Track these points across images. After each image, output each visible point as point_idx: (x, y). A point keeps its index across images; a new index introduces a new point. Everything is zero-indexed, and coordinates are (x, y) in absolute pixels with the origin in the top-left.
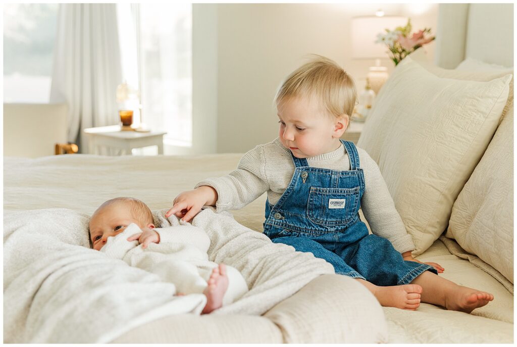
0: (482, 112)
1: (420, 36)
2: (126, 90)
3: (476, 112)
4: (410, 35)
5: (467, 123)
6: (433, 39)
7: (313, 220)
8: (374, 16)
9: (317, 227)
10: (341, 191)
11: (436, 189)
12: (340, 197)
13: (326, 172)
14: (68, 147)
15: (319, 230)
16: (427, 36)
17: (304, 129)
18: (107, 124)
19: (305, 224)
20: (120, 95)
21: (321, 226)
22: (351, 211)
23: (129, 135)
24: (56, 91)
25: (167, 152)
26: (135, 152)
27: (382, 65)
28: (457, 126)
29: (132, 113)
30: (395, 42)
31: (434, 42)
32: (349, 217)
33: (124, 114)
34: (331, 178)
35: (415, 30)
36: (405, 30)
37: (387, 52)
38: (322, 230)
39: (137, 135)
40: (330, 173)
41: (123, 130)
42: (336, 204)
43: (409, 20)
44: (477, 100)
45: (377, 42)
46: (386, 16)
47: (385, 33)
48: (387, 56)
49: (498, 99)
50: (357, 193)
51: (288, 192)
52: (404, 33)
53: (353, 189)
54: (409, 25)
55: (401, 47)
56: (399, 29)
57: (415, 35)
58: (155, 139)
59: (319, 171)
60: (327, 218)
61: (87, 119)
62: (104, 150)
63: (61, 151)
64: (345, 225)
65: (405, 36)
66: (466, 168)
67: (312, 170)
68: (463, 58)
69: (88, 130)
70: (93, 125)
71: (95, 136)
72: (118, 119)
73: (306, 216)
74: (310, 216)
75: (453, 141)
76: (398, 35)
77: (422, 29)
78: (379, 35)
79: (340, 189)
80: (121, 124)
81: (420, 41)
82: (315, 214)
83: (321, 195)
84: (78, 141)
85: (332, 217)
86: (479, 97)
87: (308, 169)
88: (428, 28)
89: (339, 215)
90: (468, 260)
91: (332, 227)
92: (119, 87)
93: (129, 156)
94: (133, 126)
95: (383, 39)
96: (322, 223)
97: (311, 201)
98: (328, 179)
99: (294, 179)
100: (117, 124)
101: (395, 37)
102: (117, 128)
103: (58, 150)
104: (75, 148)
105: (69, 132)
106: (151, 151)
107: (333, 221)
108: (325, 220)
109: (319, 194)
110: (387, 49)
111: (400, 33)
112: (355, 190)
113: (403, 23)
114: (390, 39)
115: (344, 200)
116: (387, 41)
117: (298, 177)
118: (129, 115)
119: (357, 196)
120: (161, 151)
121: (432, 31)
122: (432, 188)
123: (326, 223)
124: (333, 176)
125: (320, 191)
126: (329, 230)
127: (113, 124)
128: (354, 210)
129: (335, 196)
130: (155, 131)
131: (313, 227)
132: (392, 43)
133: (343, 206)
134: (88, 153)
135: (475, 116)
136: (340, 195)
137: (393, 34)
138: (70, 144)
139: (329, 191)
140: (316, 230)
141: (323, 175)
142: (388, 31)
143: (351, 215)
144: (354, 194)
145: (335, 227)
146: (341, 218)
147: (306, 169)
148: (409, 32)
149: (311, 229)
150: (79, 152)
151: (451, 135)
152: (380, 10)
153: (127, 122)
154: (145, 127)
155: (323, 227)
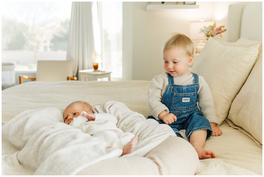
0: (245, 62)
1: (220, 29)
2: (96, 55)
3: (242, 62)
4: (215, 29)
5: (238, 67)
6: (225, 30)
7: (176, 108)
8: (200, 21)
9: (178, 111)
10: (188, 94)
11: (224, 97)
12: (187, 97)
13: (180, 86)
14: (73, 78)
15: (179, 112)
16: (223, 29)
17: (177, 62)
18: (89, 69)
19: (173, 110)
20: (93, 57)
21: (180, 111)
22: (193, 103)
23: (97, 73)
24: (69, 56)
25: (112, 80)
26: (99, 80)
27: (203, 42)
28: (233, 68)
29: (98, 64)
30: (208, 32)
31: (225, 32)
32: (192, 105)
33: (95, 64)
34: (183, 89)
35: (217, 26)
36: (213, 27)
37: (205, 37)
38: (180, 113)
39: (100, 73)
40: (182, 87)
41: (94, 71)
42: (186, 100)
43: (215, 22)
44: (243, 56)
45: (200, 32)
46: (204, 21)
47: (204, 28)
48: (205, 38)
49: (253, 55)
50: (195, 95)
51: (164, 95)
52: (212, 28)
53: (193, 93)
54: (215, 24)
55: (211, 34)
56: (210, 26)
57: (217, 29)
58: (107, 75)
59: (177, 86)
60: (182, 107)
61: (81, 67)
62: (87, 79)
63: (70, 79)
64: (190, 109)
65: (213, 29)
66: (237, 88)
67: (175, 86)
68: (239, 38)
69: (81, 71)
70: (83, 69)
71: (83, 73)
72: (92, 67)
73: (173, 107)
74: (174, 107)
75: (231, 75)
76: (210, 29)
77: (221, 26)
78: (201, 29)
79: (187, 93)
80: (94, 69)
81: (220, 31)
82: (176, 105)
83: (179, 96)
84: (77, 75)
85: (184, 106)
86: (244, 54)
87: (173, 85)
88: (223, 26)
89: (187, 105)
90: (238, 129)
91: (185, 111)
92: (93, 54)
93: (96, 81)
94: (98, 69)
95: (203, 31)
96: (180, 109)
97: (174, 99)
98: (181, 89)
99: (167, 89)
100: (92, 69)
101: (208, 30)
102: (92, 70)
103: (68, 79)
104: (75, 78)
105: (74, 72)
106: (106, 79)
107: (185, 108)
108: (181, 108)
109: (178, 96)
110: (205, 35)
111: (210, 28)
112: (194, 93)
113: (212, 24)
114: (206, 31)
115: (189, 98)
116: (204, 32)
117: (169, 88)
118: (97, 65)
119: (195, 96)
120: (109, 79)
121: (225, 27)
122: (222, 97)
123: (182, 109)
124: (184, 88)
125: (178, 95)
126: (183, 112)
127: (91, 69)
128: (194, 103)
129: (185, 97)
130: (107, 71)
131: (176, 111)
132: (207, 33)
133: (189, 101)
134: (80, 80)
135: (242, 63)
136: (187, 96)
137: (207, 28)
138: (74, 77)
139: (182, 95)
140: (177, 112)
141: (179, 88)
142: (205, 27)
143: (193, 105)
144: (193, 95)
145: (186, 110)
146: (188, 106)
147: (172, 85)
148: (215, 28)
149: (175, 112)
150: (78, 79)
151: (230, 72)
152: (202, 19)
153: (96, 67)
154: (103, 70)
155: (181, 111)
